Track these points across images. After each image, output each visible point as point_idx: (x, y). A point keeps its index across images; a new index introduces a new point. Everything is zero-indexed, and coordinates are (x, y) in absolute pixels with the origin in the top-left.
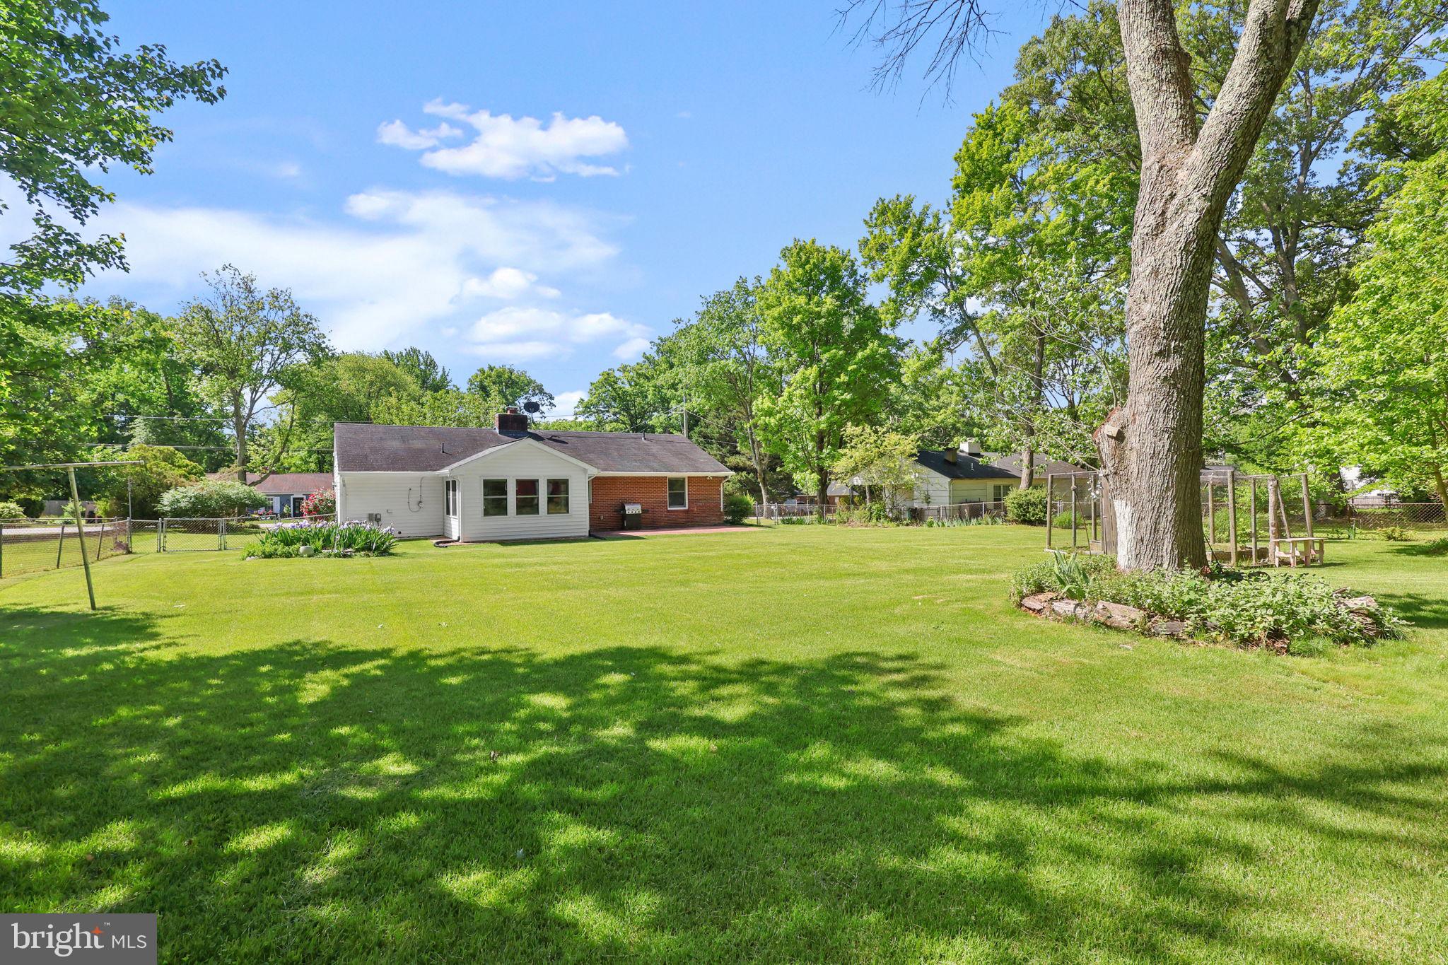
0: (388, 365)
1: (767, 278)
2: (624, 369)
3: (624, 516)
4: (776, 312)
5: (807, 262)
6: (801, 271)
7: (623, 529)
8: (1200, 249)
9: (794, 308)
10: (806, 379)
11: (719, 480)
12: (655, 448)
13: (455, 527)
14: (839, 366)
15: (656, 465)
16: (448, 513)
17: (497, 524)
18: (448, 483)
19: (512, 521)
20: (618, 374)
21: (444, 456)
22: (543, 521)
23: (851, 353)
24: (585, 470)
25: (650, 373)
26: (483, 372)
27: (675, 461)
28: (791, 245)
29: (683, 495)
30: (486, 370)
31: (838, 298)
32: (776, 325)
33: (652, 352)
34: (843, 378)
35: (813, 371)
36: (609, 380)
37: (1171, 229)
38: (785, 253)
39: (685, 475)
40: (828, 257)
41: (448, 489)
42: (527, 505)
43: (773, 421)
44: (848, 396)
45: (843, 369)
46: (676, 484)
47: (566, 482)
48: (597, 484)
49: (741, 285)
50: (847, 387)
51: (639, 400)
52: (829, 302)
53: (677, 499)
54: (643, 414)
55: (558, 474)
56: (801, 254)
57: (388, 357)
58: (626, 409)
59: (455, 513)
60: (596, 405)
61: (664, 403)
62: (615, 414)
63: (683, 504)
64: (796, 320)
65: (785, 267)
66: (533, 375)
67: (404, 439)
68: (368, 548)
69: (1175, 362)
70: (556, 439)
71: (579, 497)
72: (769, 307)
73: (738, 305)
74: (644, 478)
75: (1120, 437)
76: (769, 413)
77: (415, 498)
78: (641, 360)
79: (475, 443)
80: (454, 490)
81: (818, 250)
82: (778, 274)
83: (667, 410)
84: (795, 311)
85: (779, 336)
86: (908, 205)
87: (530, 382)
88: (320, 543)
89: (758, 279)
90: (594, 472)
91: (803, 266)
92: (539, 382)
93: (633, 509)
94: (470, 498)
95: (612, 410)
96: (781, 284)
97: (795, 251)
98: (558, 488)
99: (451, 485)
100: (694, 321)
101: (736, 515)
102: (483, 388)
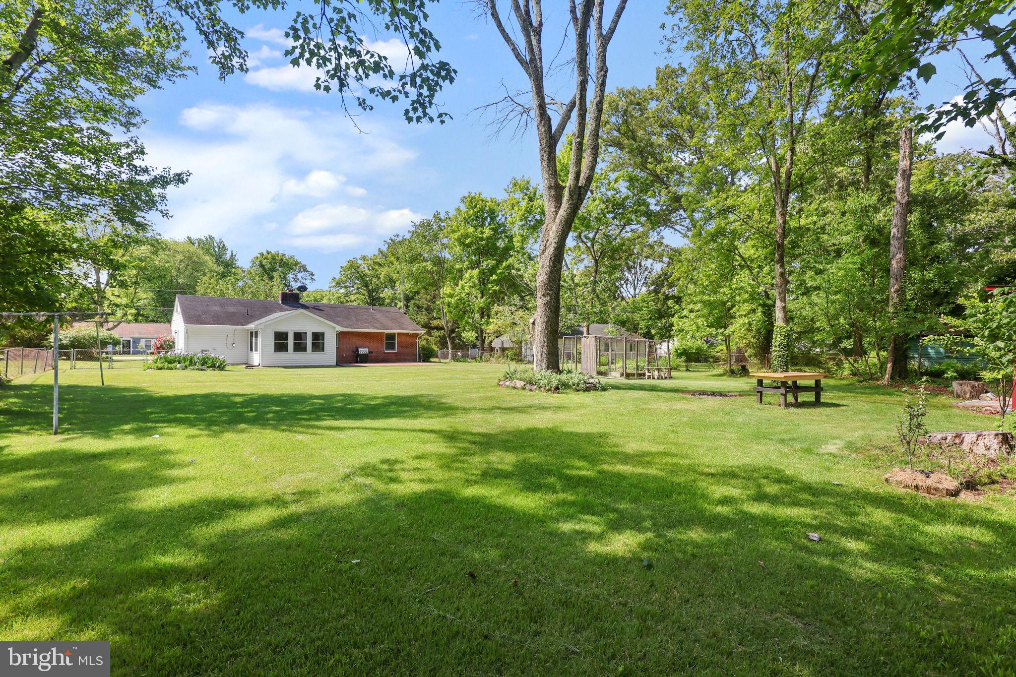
0: (193, 249)
1: (452, 213)
2: (364, 258)
3: (358, 355)
4: (456, 235)
5: (476, 206)
6: (471, 211)
7: (357, 362)
8: (555, 260)
9: (467, 234)
10: (472, 277)
11: (416, 336)
12: (378, 316)
13: (256, 358)
14: (492, 271)
15: (377, 325)
16: (251, 350)
17: (282, 357)
18: (252, 333)
19: (291, 356)
20: (360, 262)
21: (249, 317)
22: (309, 356)
23: (499, 262)
24: (334, 328)
25: (383, 261)
26: (262, 255)
27: (390, 324)
28: (467, 195)
29: (394, 344)
30: (265, 253)
31: (493, 229)
32: (456, 243)
33: (384, 248)
34: (494, 277)
35: (476, 272)
36: (353, 266)
37: (547, 251)
38: (463, 200)
39: (396, 332)
40: (488, 204)
41: (252, 336)
42: (300, 347)
43: (453, 301)
44: (497, 288)
45: (495, 273)
46: (390, 338)
47: (323, 334)
48: (341, 336)
49: (437, 217)
50: (497, 282)
51: (374, 280)
52: (487, 232)
53: (391, 345)
54: (376, 290)
55: (318, 329)
56: (472, 201)
57: (190, 241)
58: (366, 285)
59: (256, 350)
60: (344, 282)
61: (392, 282)
62: (358, 288)
63: (394, 348)
64: (468, 241)
65: (463, 208)
66: (298, 258)
67: (222, 305)
68: (213, 366)
69: (548, 298)
70: (316, 308)
71: (331, 343)
72: (454, 231)
73: (435, 227)
74: (370, 333)
75: (534, 323)
76: (451, 296)
77: (230, 340)
78: (377, 253)
79: (266, 309)
80: (256, 337)
81: (482, 201)
82: (458, 210)
83: (393, 287)
84: (467, 236)
85: (458, 249)
86: (528, 182)
87: (297, 263)
88: (187, 363)
89: (447, 213)
90: (340, 329)
91: (473, 208)
92: (303, 263)
93: (363, 351)
94: (265, 342)
95: (356, 286)
96: (460, 218)
97: (469, 199)
98: (318, 338)
99: (254, 334)
100: (408, 236)
101: (426, 356)
102: (262, 266)
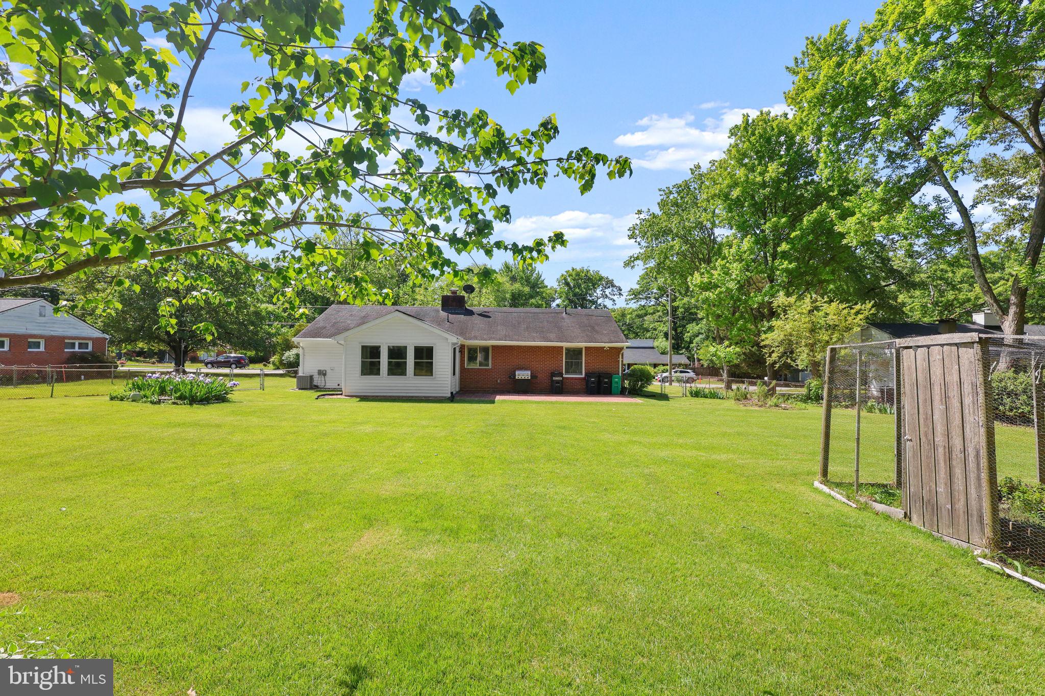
3: (508, 381)
7: (514, 392)
11: (617, 351)
17: (372, 384)
19: (384, 382)
22: (410, 382)
24: (450, 339)
26: (567, 272)
30: (569, 270)
39: (583, 345)
42: (397, 368)
47: (431, 349)
48: (495, 352)
53: (573, 367)
55: (424, 342)
66: (604, 274)
70: (485, 314)
71: (443, 361)
74: (535, 348)
87: (601, 278)
90: (460, 340)
92: (610, 278)
93: (523, 375)
94: (350, 360)
98: (425, 355)
102: (567, 284)
